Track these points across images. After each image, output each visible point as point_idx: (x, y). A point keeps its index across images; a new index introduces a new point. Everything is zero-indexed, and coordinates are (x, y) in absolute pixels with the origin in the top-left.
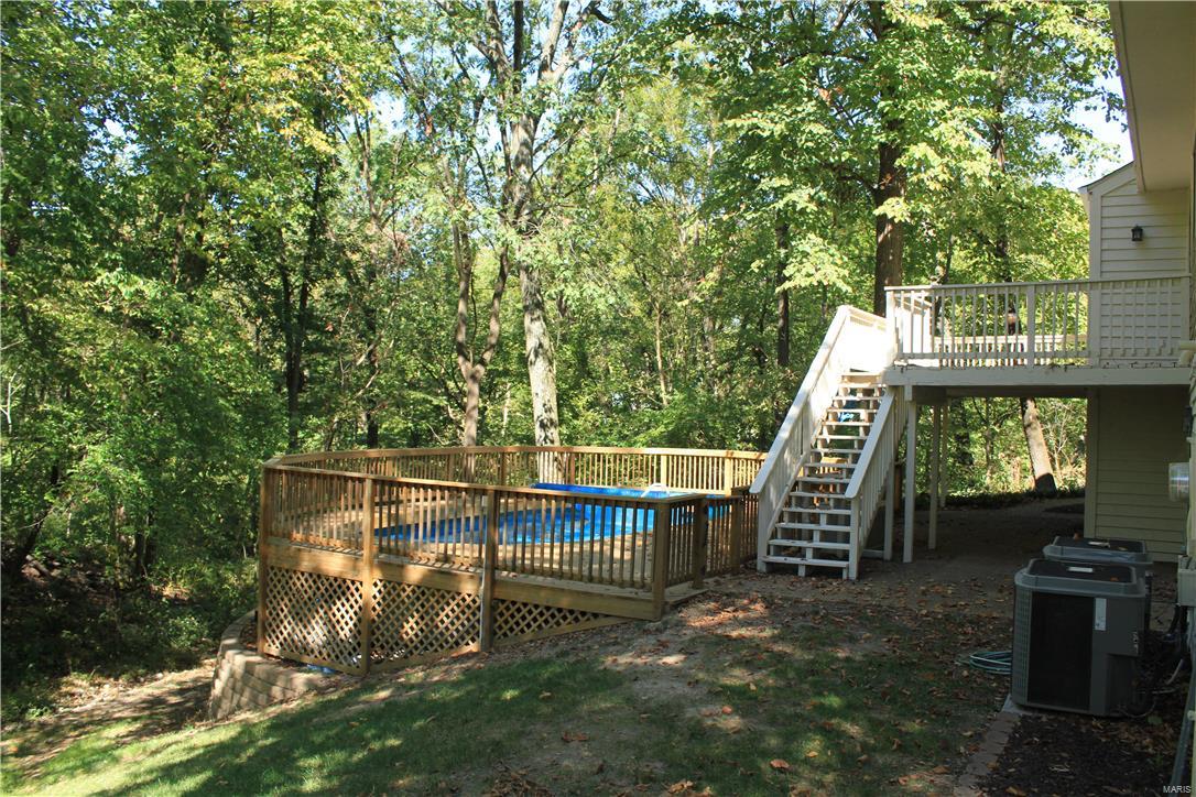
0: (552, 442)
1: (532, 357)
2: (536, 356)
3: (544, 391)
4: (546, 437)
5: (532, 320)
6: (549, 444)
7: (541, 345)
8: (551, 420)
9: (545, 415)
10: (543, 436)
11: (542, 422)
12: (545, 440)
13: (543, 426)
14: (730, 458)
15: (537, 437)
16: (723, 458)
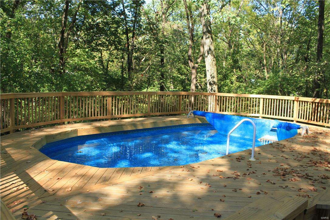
0: (214, 91)
1: (206, 54)
2: (208, 54)
3: (211, 70)
4: (212, 89)
5: (206, 38)
6: (213, 92)
7: (210, 49)
8: (214, 81)
9: (211, 79)
10: (210, 89)
11: (210, 82)
12: (211, 90)
13: (210, 84)
14: (297, 101)
15: (208, 89)
16: (294, 101)
